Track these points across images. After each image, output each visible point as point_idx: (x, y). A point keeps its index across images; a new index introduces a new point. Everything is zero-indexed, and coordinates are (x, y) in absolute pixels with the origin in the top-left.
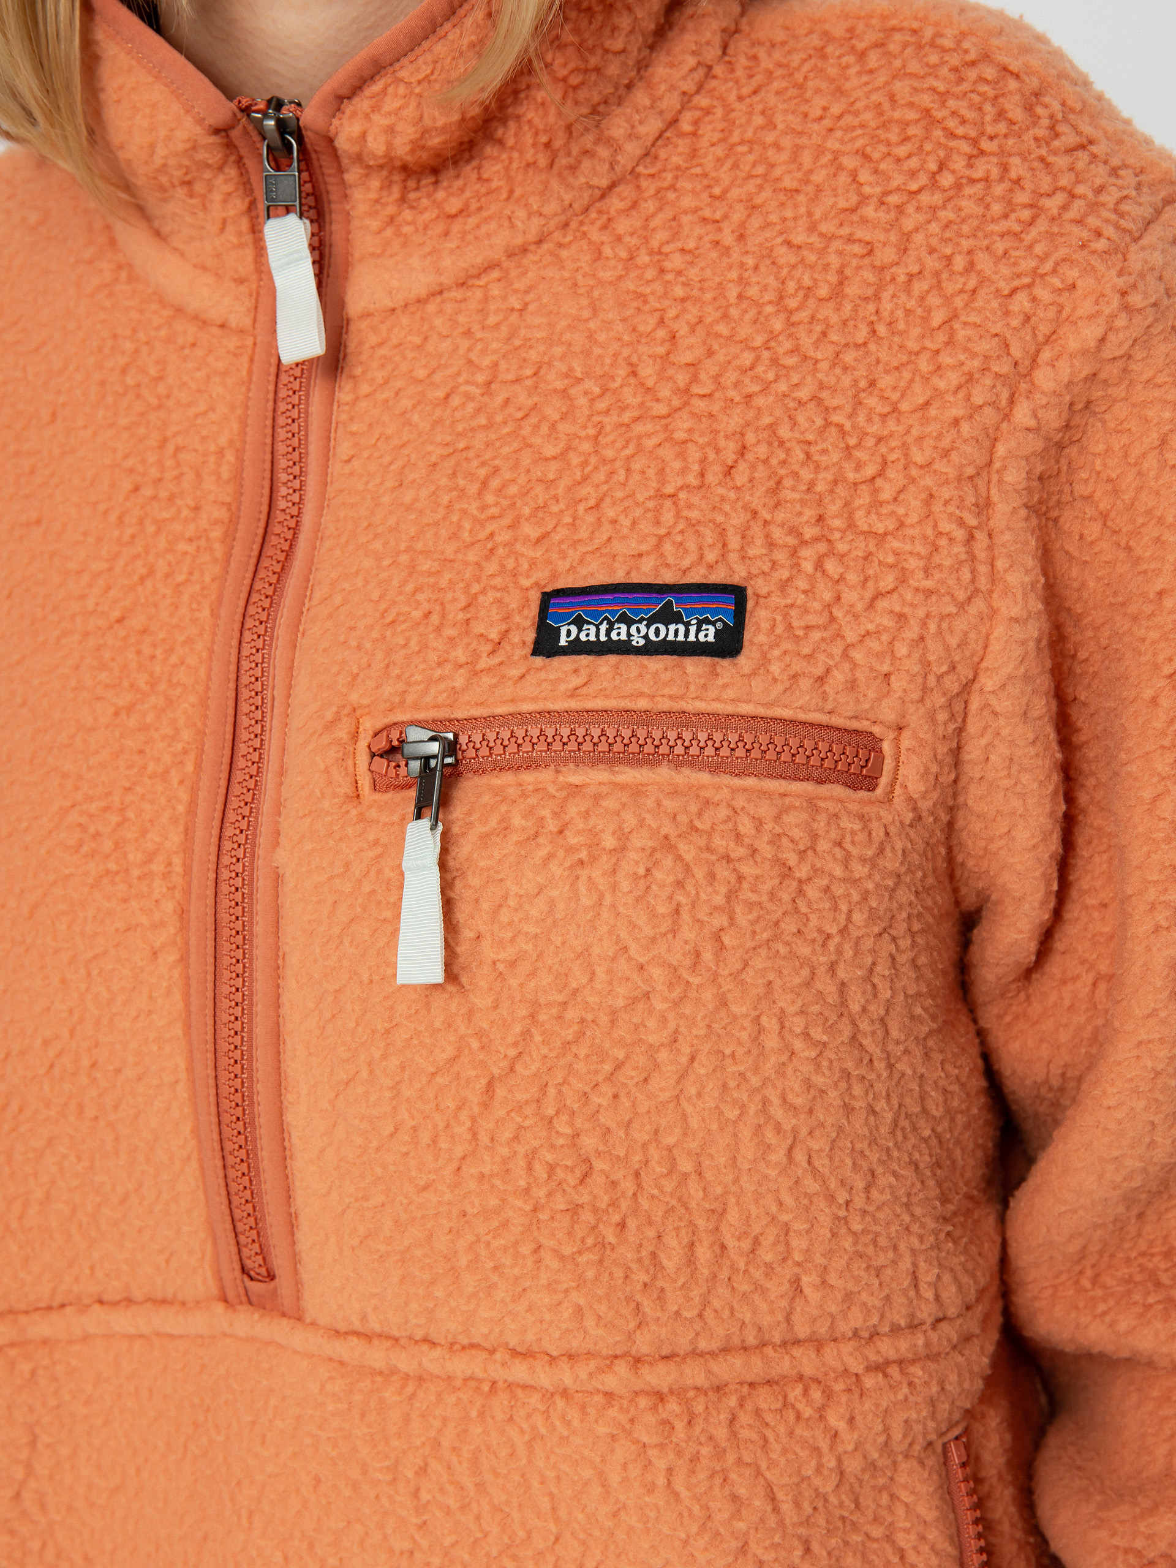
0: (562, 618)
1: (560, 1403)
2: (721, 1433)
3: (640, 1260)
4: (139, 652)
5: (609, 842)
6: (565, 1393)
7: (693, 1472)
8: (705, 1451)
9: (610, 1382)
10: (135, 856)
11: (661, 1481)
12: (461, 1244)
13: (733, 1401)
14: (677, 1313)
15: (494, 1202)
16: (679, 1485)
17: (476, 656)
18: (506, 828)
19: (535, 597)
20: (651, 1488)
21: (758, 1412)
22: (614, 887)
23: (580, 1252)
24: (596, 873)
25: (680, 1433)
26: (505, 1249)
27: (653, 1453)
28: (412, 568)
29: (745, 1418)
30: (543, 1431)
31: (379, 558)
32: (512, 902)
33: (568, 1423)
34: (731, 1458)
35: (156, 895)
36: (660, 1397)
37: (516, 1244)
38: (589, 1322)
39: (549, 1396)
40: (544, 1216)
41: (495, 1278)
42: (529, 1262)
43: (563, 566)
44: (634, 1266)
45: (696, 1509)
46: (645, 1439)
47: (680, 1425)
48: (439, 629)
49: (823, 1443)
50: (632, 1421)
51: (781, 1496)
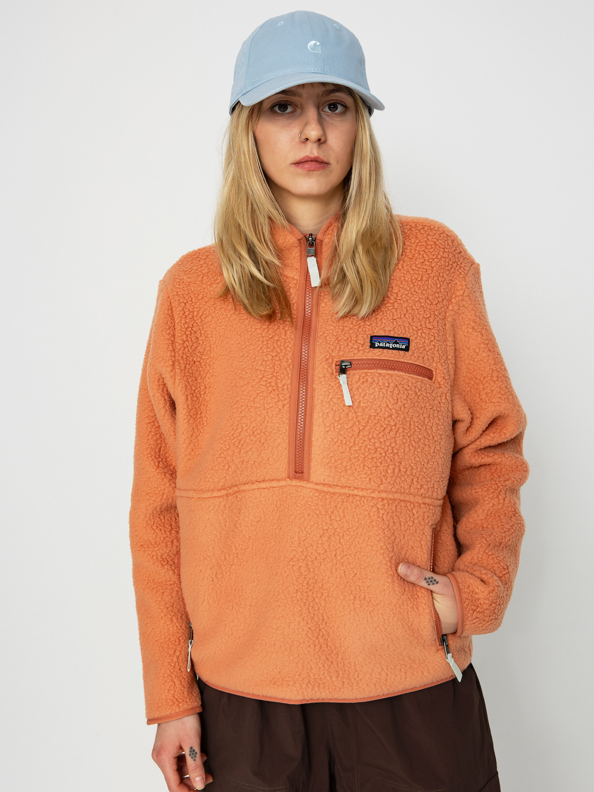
0: (376, 341)
1: (363, 499)
2: (394, 508)
3: (384, 470)
4: (277, 344)
5: (387, 385)
6: (364, 497)
7: (387, 515)
8: (390, 511)
9: (373, 495)
10: (280, 385)
11: (381, 516)
12: (349, 464)
13: (397, 503)
14: (389, 482)
15: (357, 455)
16: (384, 517)
17: (359, 347)
18: (367, 380)
19: (369, 336)
20: (379, 517)
21: (401, 506)
22: (387, 393)
23: (372, 467)
24: (384, 391)
25: (386, 507)
26: (357, 465)
27: (380, 510)
28: (343, 330)
29: (398, 507)
30: (359, 504)
31: (335, 327)
32: (367, 395)
33: (364, 502)
34: (395, 514)
35: (285, 393)
36: (383, 499)
37: (360, 464)
38: (372, 481)
39: (361, 497)
40: (366, 459)
41: (354, 471)
42: (362, 468)
43: (375, 331)
44: (382, 471)
45: (387, 523)
46: (379, 507)
47: (386, 505)
48: (350, 341)
49: (411, 515)
50: (377, 503)
51: (402, 524)
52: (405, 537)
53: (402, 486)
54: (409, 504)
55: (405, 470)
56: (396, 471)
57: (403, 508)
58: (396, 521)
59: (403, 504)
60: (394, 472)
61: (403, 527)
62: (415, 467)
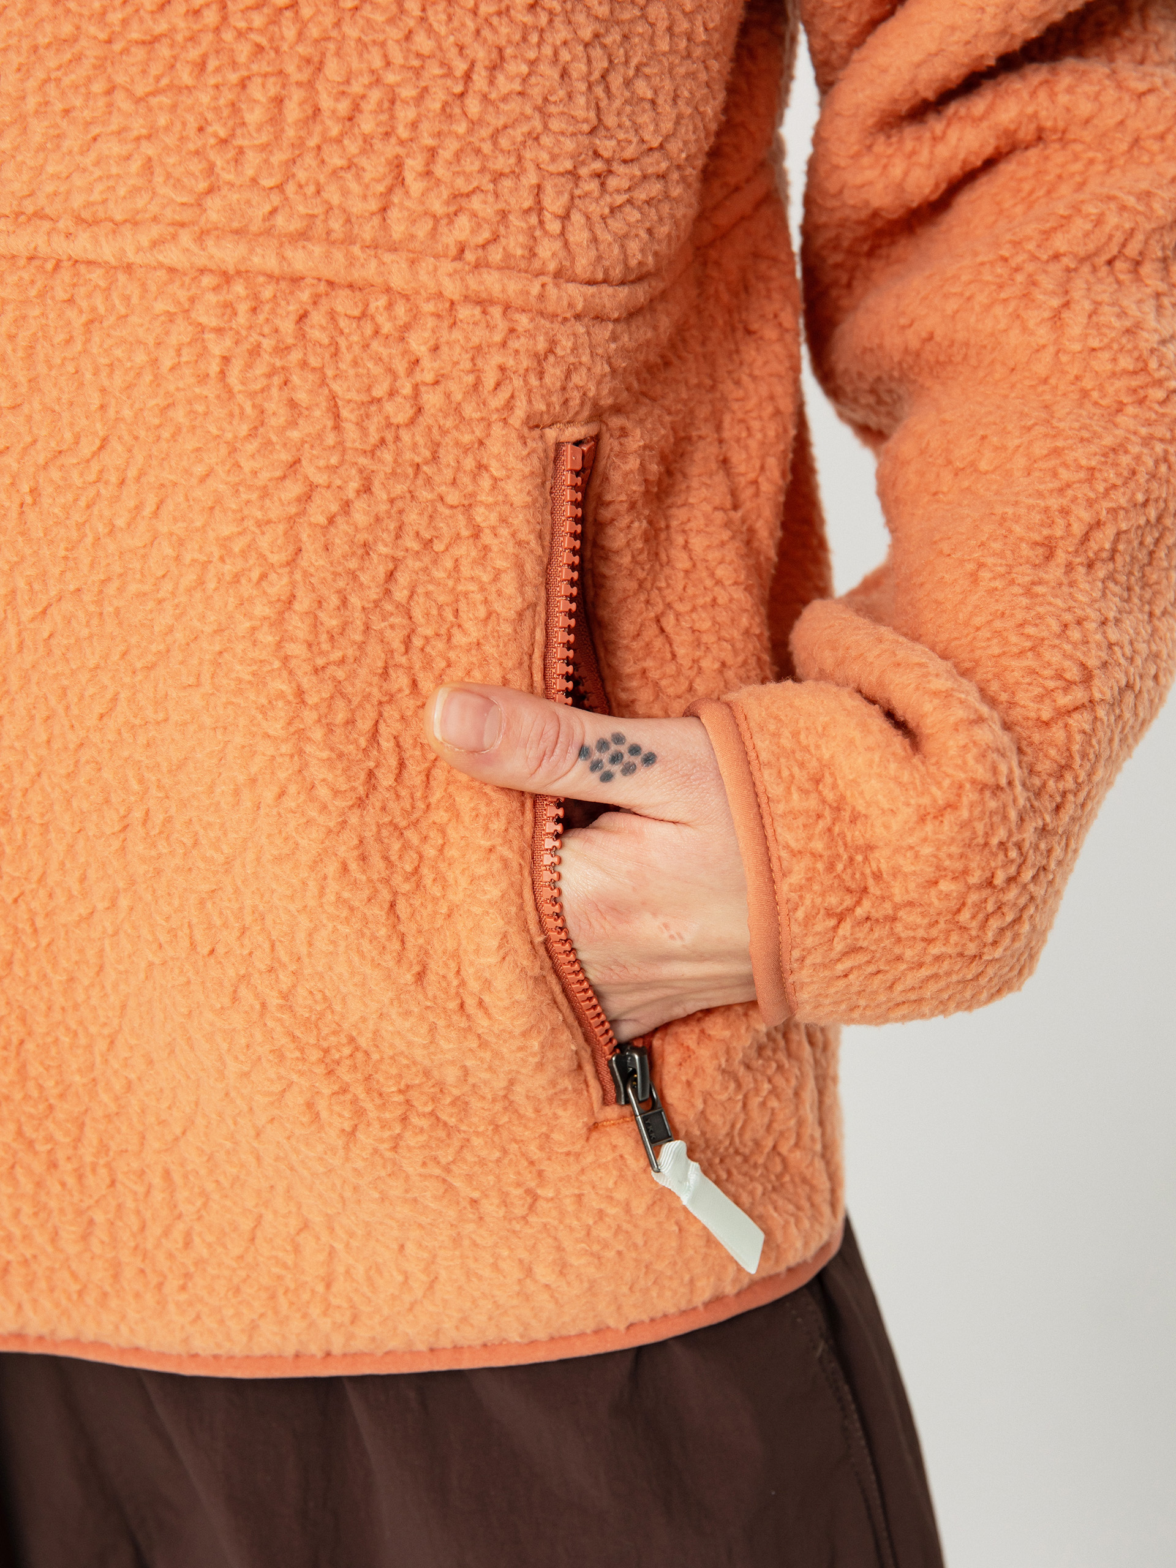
1: (122, 278)
2: (287, 326)
3: (217, 110)
6: (126, 267)
7: (250, 365)
8: (267, 344)
9: (172, 256)
11: (214, 368)
13: (305, 296)
14: (254, 181)
16: (233, 378)
20: (203, 379)
21: (332, 315)
23: (153, 94)
25: (242, 319)
27: (209, 336)
29: (317, 317)
30: (102, 310)
33: (127, 299)
34: (295, 356)
36: (226, 278)
37: (89, 80)
38: (159, 179)
39: (110, 269)
40: (117, 47)
42: (101, 102)
44: (210, 116)
46: (204, 320)
47: (243, 308)
49: (401, 367)
50: (192, 300)
51: (345, 413)
52: (377, 487)
53: (335, 199)
54: (382, 301)
55: (344, 107)
56: (293, 111)
57: (343, 323)
58: (302, 397)
59: (344, 303)
60: (275, 119)
61: (351, 432)
62: (408, 92)
